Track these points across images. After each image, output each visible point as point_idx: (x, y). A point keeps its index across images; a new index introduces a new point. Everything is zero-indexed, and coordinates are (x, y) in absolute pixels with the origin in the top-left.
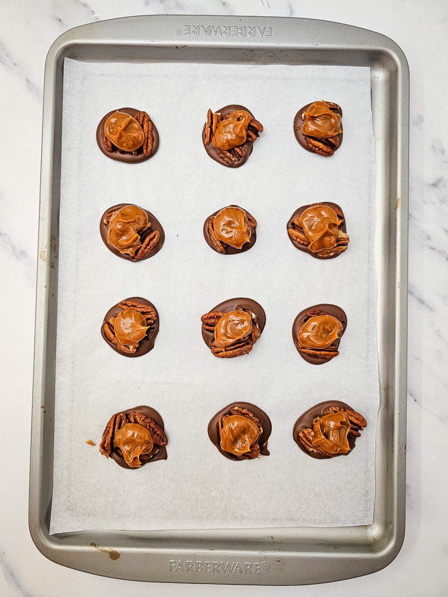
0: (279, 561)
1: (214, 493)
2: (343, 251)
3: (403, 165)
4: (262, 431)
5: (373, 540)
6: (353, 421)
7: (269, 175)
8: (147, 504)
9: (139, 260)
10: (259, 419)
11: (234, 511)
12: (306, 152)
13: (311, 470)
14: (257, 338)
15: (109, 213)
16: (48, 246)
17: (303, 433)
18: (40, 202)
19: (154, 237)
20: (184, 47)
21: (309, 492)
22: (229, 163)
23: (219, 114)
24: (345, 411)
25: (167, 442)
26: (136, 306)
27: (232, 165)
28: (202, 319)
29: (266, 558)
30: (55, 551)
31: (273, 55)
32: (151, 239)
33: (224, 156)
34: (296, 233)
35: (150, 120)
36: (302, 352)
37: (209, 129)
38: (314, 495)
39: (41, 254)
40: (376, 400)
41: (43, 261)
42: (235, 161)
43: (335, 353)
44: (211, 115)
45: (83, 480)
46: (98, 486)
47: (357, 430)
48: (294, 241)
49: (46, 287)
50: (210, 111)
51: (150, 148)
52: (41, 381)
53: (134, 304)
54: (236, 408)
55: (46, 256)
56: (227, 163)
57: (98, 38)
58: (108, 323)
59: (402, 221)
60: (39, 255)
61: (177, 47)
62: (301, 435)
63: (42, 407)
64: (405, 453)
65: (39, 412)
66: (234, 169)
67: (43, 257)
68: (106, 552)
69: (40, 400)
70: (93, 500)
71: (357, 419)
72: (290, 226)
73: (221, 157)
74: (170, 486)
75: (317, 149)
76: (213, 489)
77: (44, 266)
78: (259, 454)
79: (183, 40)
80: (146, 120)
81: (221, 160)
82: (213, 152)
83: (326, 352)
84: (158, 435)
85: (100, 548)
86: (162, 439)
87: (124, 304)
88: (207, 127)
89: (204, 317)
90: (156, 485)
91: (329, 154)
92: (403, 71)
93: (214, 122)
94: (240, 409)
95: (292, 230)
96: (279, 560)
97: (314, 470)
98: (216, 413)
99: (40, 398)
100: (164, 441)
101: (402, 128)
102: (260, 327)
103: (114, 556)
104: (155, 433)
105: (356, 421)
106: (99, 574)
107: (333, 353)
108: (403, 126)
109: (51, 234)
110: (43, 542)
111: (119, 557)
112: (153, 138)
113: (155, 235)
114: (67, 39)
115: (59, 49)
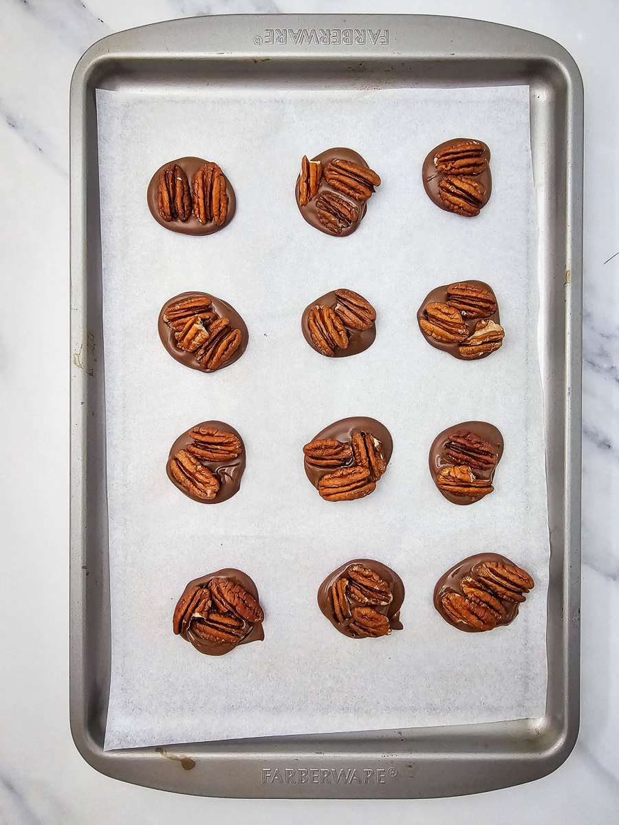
0: (410, 766)
1: (329, 683)
2: (496, 349)
3: (574, 224)
4: (392, 599)
6: (515, 581)
7: (391, 246)
8: (240, 701)
9: (213, 370)
10: (387, 582)
12: (441, 211)
13: (460, 647)
14: (381, 473)
15: (169, 307)
16: (85, 346)
17: (448, 599)
18: (71, 285)
19: (235, 339)
20: (266, 61)
22: (334, 231)
23: (318, 162)
24: (503, 567)
25: (263, 617)
26: (212, 435)
27: (338, 234)
28: (306, 450)
29: (392, 762)
31: (390, 69)
32: (230, 342)
33: (327, 221)
34: (429, 325)
35: (223, 175)
36: (444, 490)
37: (305, 184)
39: (75, 358)
40: (546, 551)
41: (77, 368)
42: (343, 227)
43: (489, 489)
44: (306, 165)
47: (520, 593)
48: (429, 337)
49: (83, 403)
50: (305, 159)
51: (223, 214)
52: (81, 532)
53: (210, 432)
54: (355, 568)
55: (81, 361)
56: (332, 230)
57: (143, 49)
58: (176, 459)
60: (72, 359)
61: (256, 62)
62: (444, 601)
63: (83, 567)
64: (579, 619)
65: (80, 574)
66: (342, 238)
67: (77, 362)
68: (177, 759)
69: (80, 558)
71: (520, 578)
72: (421, 315)
73: (322, 223)
74: (270, 675)
75: (456, 207)
76: (327, 677)
77: (79, 375)
78: (389, 630)
79: (264, 51)
80: (216, 174)
81: (322, 227)
82: (312, 217)
83: (476, 489)
84: (250, 608)
85: (169, 755)
86: (257, 614)
87: (197, 433)
88: (301, 182)
89: (308, 448)
90: (250, 675)
91: (472, 214)
92: (574, 88)
93: (311, 175)
94: (360, 570)
95: (425, 322)
98: (328, 574)
99: (81, 555)
100: (259, 617)
102: (384, 457)
103: (188, 764)
104: (247, 606)
105: (519, 582)
107: (486, 489)
109: (88, 329)
111: (194, 766)
112: (228, 199)
113: (236, 336)
114: (100, 51)
115: (88, 67)
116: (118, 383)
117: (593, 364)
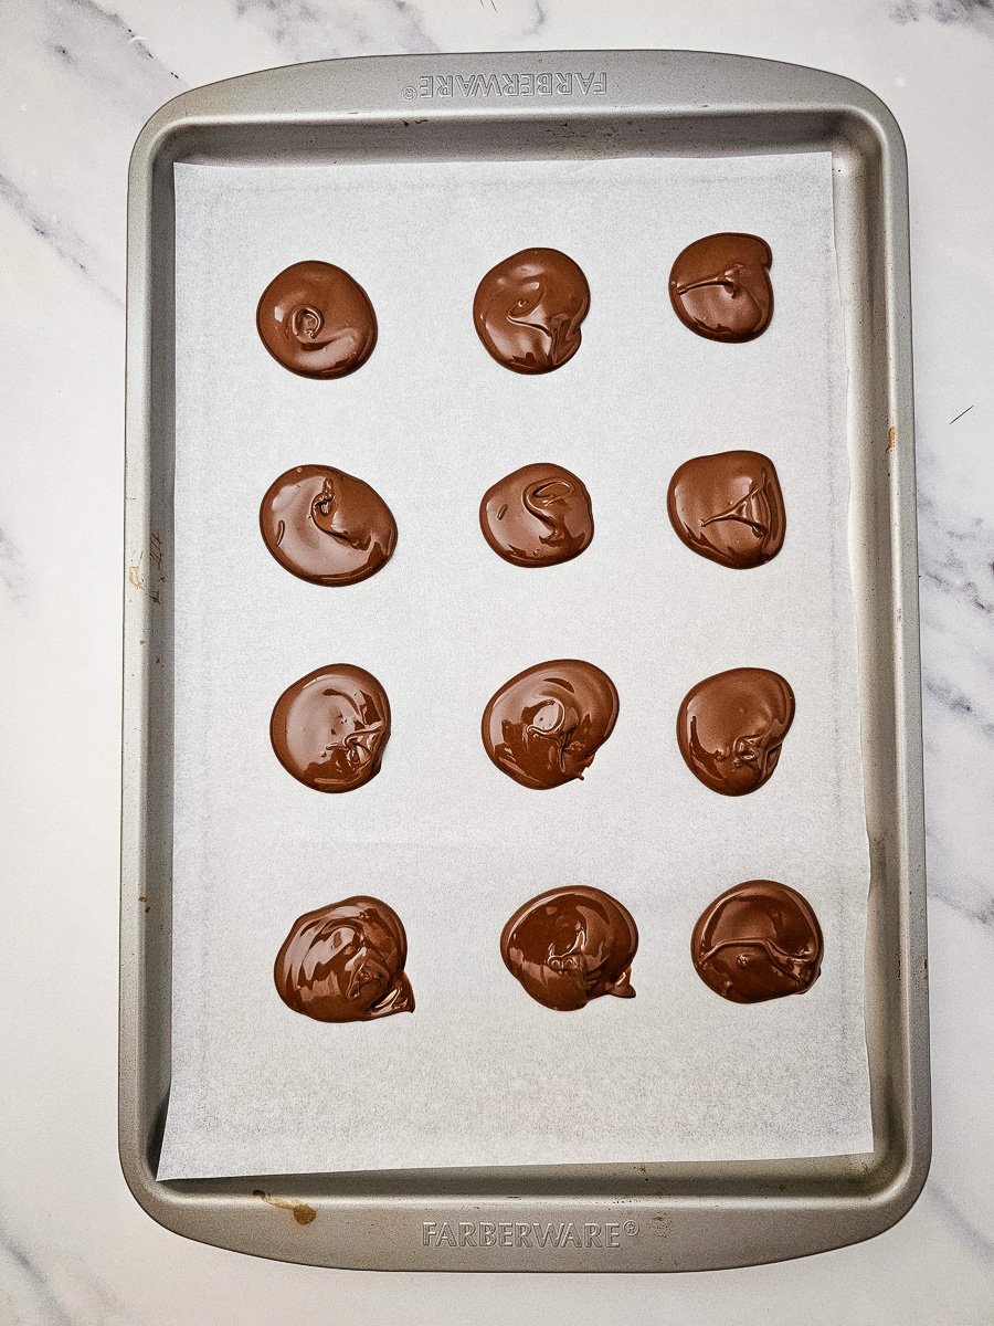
0: (660, 1219)
1: (517, 1085)
3: (899, 357)
5: (862, 1169)
11: (561, 1124)
16: (146, 556)
18: (126, 462)
20: (422, 123)
21: (726, 1078)
29: (630, 1212)
30: (177, 1208)
31: (611, 131)
38: (735, 1084)
39: (131, 573)
41: (135, 588)
45: (235, 1060)
46: (266, 1074)
49: (142, 642)
52: (137, 844)
55: (141, 577)
57: (239, 111)
59: (901, 477)
60: (127, 574)
61: (406, 124)
63: (141, 899)
64: (926, 978)
65: (135, 909)
67: (134, 579)
68: (287, 1207)
69: (137, 884)
70: (253, 1105)
74: (423, 1068)
76: (515, 1074)
77: (138, 599)
79: (419, 108)
85: (274, 1200)
90: (391, 1067)
92: (892, 154)
96: (659, 1216)
97: (732, 1027)
98: (518, 908)
99: (137, 879)
101: (896, 277)
103: (304, 1216)
106: (273, 1255)
108: (896, 270)
109: (151, 529)
110: (150, 1190)
111: (314, 1218)
114: (173, 115)
115: (156, 137)
116: (195, 604)
117: (938, 580)
